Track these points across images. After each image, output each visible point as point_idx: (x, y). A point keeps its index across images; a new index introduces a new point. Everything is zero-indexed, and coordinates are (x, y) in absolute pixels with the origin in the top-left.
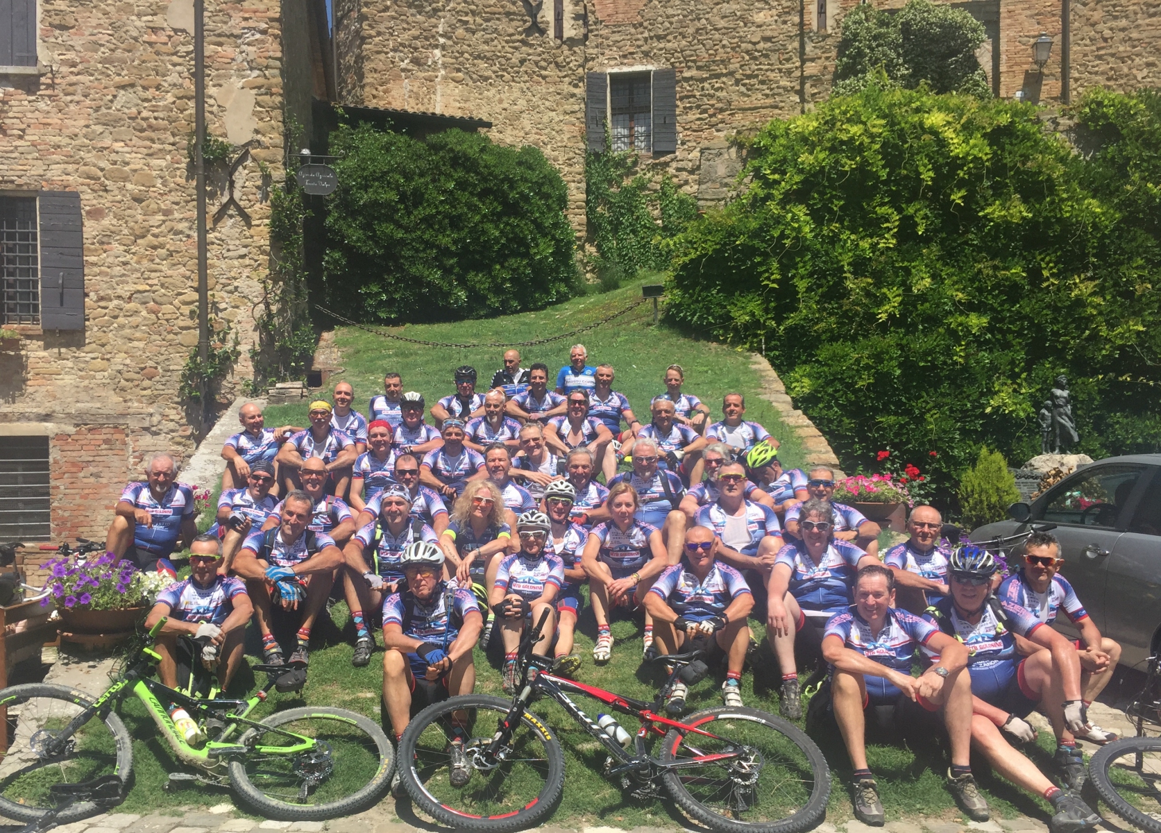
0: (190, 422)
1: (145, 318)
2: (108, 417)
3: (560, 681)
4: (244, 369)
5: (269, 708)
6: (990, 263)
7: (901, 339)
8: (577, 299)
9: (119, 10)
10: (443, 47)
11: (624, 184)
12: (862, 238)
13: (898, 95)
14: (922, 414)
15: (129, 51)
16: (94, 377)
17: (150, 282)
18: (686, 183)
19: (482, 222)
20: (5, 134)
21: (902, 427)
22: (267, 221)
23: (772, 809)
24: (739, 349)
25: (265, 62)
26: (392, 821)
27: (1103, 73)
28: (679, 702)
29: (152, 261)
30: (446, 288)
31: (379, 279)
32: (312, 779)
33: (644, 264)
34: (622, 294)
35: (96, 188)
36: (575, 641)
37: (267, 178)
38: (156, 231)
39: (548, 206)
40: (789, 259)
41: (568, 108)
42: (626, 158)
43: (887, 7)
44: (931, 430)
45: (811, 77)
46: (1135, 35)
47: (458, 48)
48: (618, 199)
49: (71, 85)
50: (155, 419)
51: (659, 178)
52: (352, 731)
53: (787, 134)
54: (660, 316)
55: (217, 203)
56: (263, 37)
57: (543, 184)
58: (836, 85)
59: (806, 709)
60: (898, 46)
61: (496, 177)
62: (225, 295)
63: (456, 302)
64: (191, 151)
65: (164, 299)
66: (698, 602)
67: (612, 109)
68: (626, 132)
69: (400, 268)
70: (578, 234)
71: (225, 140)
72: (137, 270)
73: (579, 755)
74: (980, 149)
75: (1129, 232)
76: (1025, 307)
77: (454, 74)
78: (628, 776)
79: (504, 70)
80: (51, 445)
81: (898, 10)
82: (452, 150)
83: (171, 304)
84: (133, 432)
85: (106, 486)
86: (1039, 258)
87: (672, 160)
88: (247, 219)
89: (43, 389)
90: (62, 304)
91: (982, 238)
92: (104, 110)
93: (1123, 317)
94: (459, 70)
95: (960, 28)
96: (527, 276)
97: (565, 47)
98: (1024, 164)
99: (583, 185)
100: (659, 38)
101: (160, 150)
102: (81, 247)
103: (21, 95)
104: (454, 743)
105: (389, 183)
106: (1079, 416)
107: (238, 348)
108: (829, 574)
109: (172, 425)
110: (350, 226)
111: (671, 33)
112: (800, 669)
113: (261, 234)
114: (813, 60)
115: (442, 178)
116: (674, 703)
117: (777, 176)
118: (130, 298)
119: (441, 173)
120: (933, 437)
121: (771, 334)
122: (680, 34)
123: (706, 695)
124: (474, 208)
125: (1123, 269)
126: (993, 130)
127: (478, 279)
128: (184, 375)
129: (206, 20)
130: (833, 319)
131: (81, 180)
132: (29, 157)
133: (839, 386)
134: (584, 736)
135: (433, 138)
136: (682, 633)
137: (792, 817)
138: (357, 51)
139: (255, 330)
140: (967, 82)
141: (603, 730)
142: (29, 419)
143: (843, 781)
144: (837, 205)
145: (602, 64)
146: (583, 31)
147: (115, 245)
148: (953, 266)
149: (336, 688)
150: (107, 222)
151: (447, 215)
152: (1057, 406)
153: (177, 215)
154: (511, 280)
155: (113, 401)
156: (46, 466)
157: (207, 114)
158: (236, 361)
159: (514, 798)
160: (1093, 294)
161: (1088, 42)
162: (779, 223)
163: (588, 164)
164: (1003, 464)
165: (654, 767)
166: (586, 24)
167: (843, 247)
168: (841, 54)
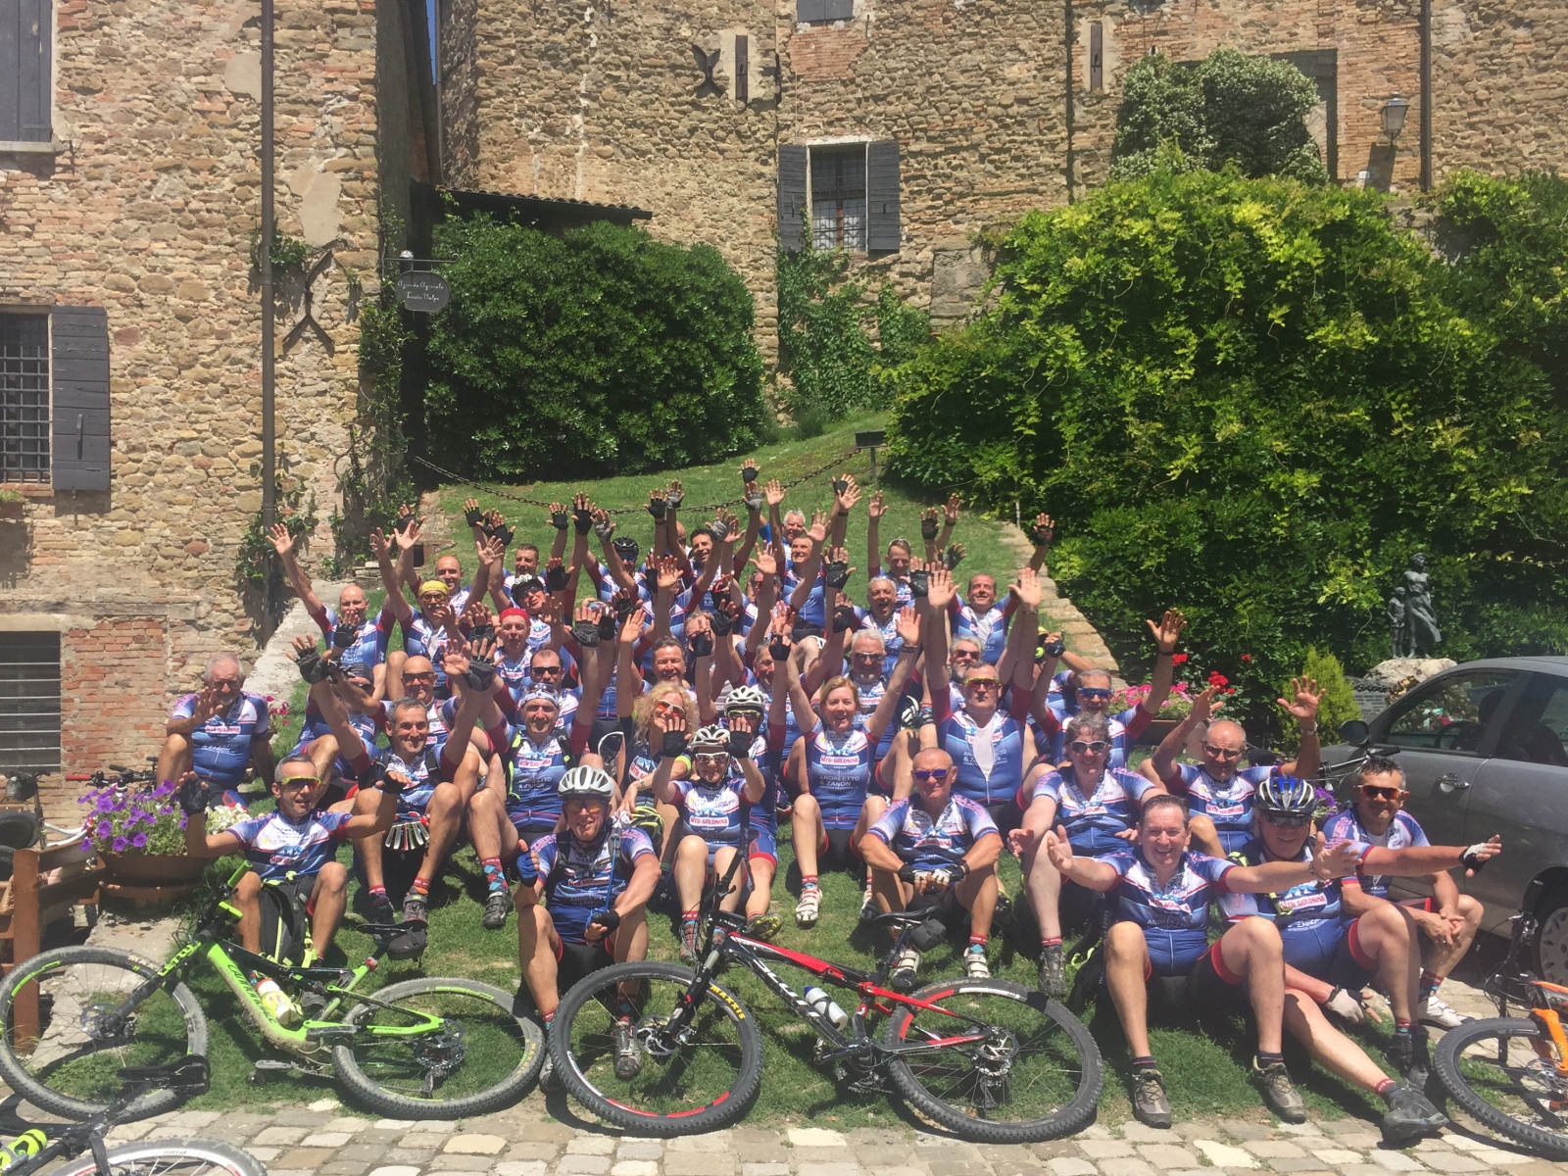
0: (249, 614)
1: (191, 475)
2: (140, 606)
3: (757, 945)
4: (323, 543)
5: (378, 980)
6: (1322, 403)
7: (1203, 504)
8: (766, 449)
9: (162, 68)
10: (586, 112)
11: (830, 293)
12: (1150, 370)
13: (1197, 178)
14: (1232, 604)
15: (175, 122)
16: (122, 554)
17: (198, 426)
18: (914, 292)
19: (638, 345)
20: (7, 231)
21: (1205, 621)
22: (356, 347)
23: (1027, 1107)
24: (985, 517)
25: (354, 137)
26: (543, 1120)
27: (1477, 147)
28: (907, 974)
29: (202, 398)
30: (589, 433)
31: (500, 422)
32: (439, 1068)
33: (857, 400)
34: (828, 442)
35: (128, 301)
36: (772, 898)
37: (356, 290)
38: (207, 359)
39: (727, 324)
40: (1051, 399)
41: (754, 192)
42: (832, 259)
43: (1184, 59)
44: (1245, 626)
45: (1082, 151)
46: (1519, 96)
47: (606, 112)
48: (821, 313)
49: (96, 166)
50: (203, 609)
51: (877, 286)
52: (487, 1009)
53: (1050, 231)
54: (879, 472)
55: (289, 322)
56: (352, 104)
57: (721, 295)
58: (1116, 163)
59: (1072, 983)
60: (1200, 110)
61: (658, 286)
62: (298, 444)
63: (603, 452)
64: (256, 254)
65: (218, 450)
66: (931, 847)
67: (814, 193)
68: (832, 224)
69: (528, 407)
70: (767, 361)
71: (300, 240)
72: (181, 411)
73: (779, 1039)
74: (1309, 251)
75: (1509, 362)
76: (1367, 461)
77: (601, 148)
78: (844, 1065)
79: (669, 142)
80: (63, 643)
81: (1200, 62)
82: (598, 250)
83: (226, 456)
84: (173, 626)
85: (136, 698)
86: (1388, 396)
87: (895, 262)
88: (328, 343)
89: (54, 569)
90: (80, 457)
91: (1312, 371)
92: (140, 200)
93: (1502, 475)
94: (607, 142)
95: (1283, 86)
96: (698, 417)
97: (750, 111)
98: (1367, 271)
99: (774, 295)
100: (877, 99)
101: (214, 252)
102: (107, 380)
103: (30, 180)
104: (621, 1023)
105: (514, 293)
106: (1444, 608)
107: (315, 514)
108: (1104, 810)
109: (225, 618)
110: (461, 351)
111: (893, 93)
112: (1065, 933)
113: (348, 363)
114: (1084, 129)
115: (586, 287)
116: (901, 975)
117: (1036, 287)
118: (171, 448)
119: (584, 281)
120: (1246, 635)
121: (1028, 499)
122: (905, 94)
123: (943, 965)
124: (629, 328)
125: (1503, 412)
126: (1325, 227)
127: (635, 423)
128: (241, 551)
129: (277, 82)
130: (1111, 477)
131: (107, 292)
132: (39, 261)
133: (1120, 567)
134: (786, 1015)
135: (573, 233)
136: (910, 886)
137: (1054, 1116)
138: (469, 117)
139: (337, 491)
140: (1293, 159)
141: (812, 1007)
142: (34, 609)
143: (1119, 1073)
144: (1115, 325)
145: (799, 134)
146: (774, 89)
147: (152, 377)
148: (1273, 407)
149: (464, 956)
150: (142, 347)
151: (592, 337)
152: (1411, 594)
153: (235, 338)
154: (677, 423)
155: (147, 585)
156: (55, 672)
157: (277, 206)
158: (312, 532)
159: (698, 1093)
160: (1462, 444)
161: (1456, 105)
162: (1039, 349)
163: (780, 267)
164: (1338, 670)
165: (877, 1053)
166: (778, 80)
167: (1124, 381)
168: (1122, 121)
